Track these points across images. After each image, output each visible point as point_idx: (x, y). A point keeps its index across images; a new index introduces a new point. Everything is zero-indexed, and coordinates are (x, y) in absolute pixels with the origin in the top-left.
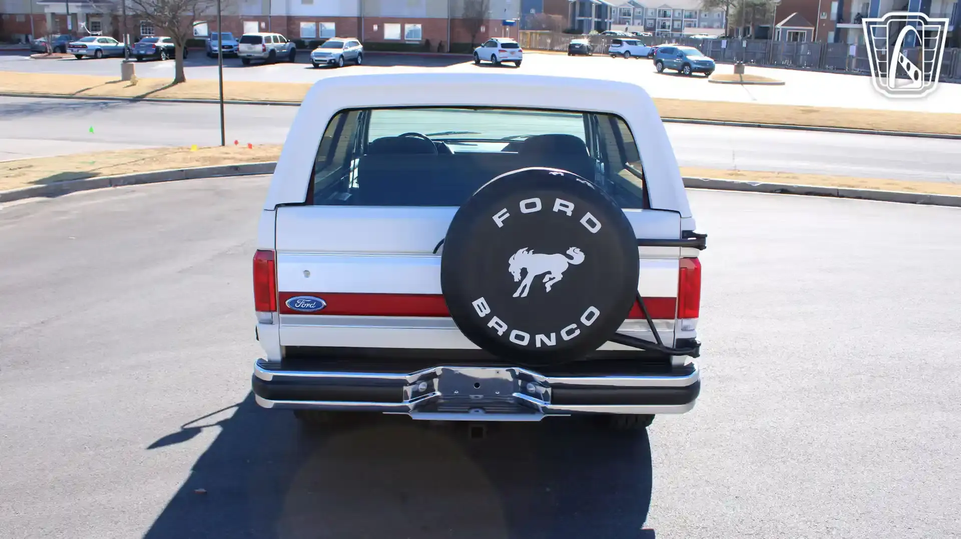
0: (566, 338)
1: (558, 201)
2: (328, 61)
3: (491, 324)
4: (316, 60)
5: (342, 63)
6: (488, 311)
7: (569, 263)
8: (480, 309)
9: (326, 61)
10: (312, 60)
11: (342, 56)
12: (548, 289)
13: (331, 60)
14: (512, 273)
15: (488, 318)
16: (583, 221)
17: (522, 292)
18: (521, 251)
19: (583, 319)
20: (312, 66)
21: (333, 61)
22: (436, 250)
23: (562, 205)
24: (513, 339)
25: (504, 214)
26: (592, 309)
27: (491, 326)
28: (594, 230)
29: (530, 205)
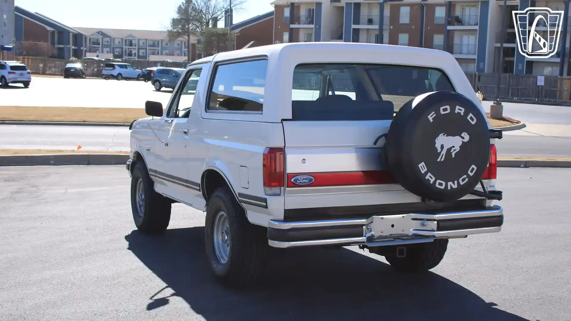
0: (462, 183)
1: (457, 107)
3: (427, 177)
6: (426, 169)
7: (462, 141)
8: (422, 169)
12: (453, 156)
14: (437, 147)
15: (426, 173)
16: (468, 118)
17: (441, 158)
18: (441, 135)
19: (469, 172)
22: (375, 143)
23: (459, 109)
24: (437, 185)
25: (433, 115)
26: (473, 166)
27: (427, 179)
28: (473, 123)
29: (445, 109)
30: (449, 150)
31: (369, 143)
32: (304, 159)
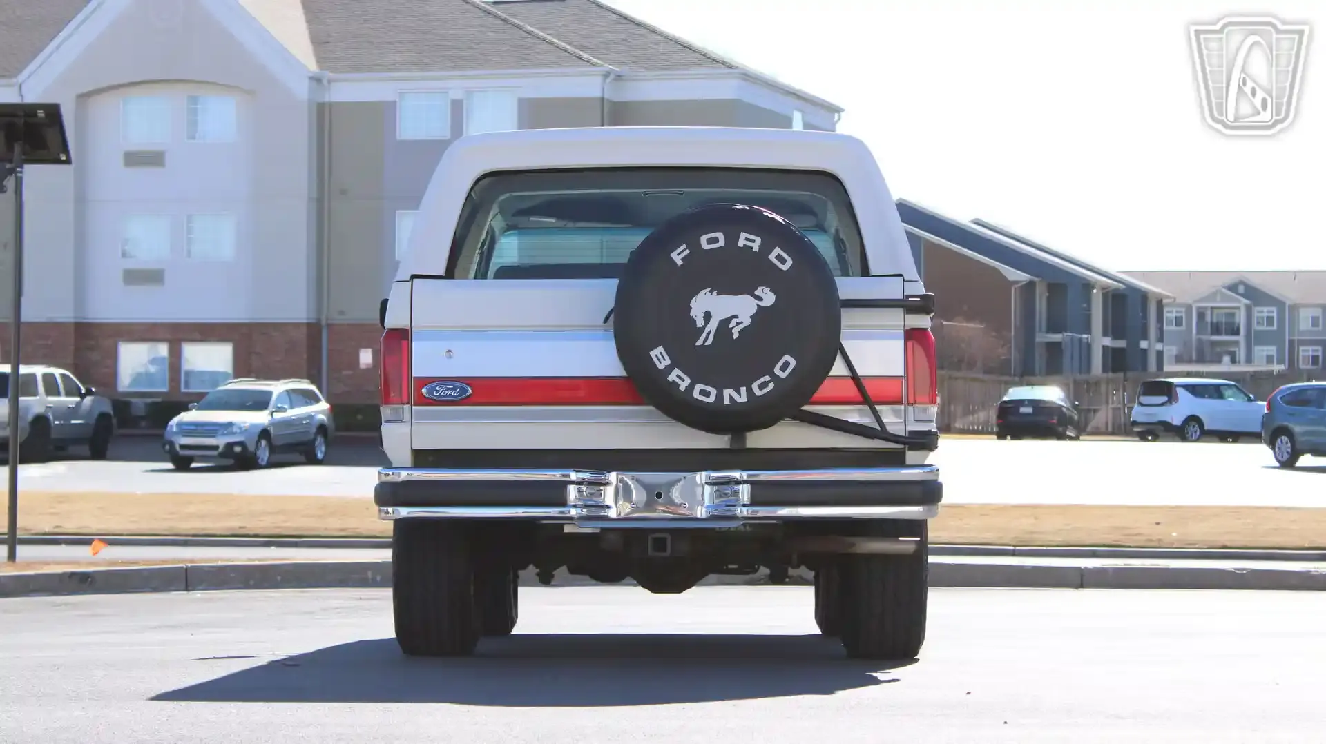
0: (758, 393)
1: (743, 235)
2: (220, 450)
3: (672, 377)
4: (183, 447)
5: (264, 455)
6: (668, 362)
7: (758, 305)
8: (659, 360)
9: (216, 448)
10: (172, 444)
11: (264, 433)
12: (736, 336)
13: (230, 446)
14: (694, 317)
15: (669, 369)
16: (772, 257)
17: (706, 339)
18: (703, 292)
19: (777, 370)
20: (170, 466)
21: (238, 449)
22: (606, 320)
23: (747, 239)
24: (697, 395)
25: (683, 251)
26: (787, 358)
27: (671, 380)
28: (785, 267)
29: (712, 240)
32: (450, 351)
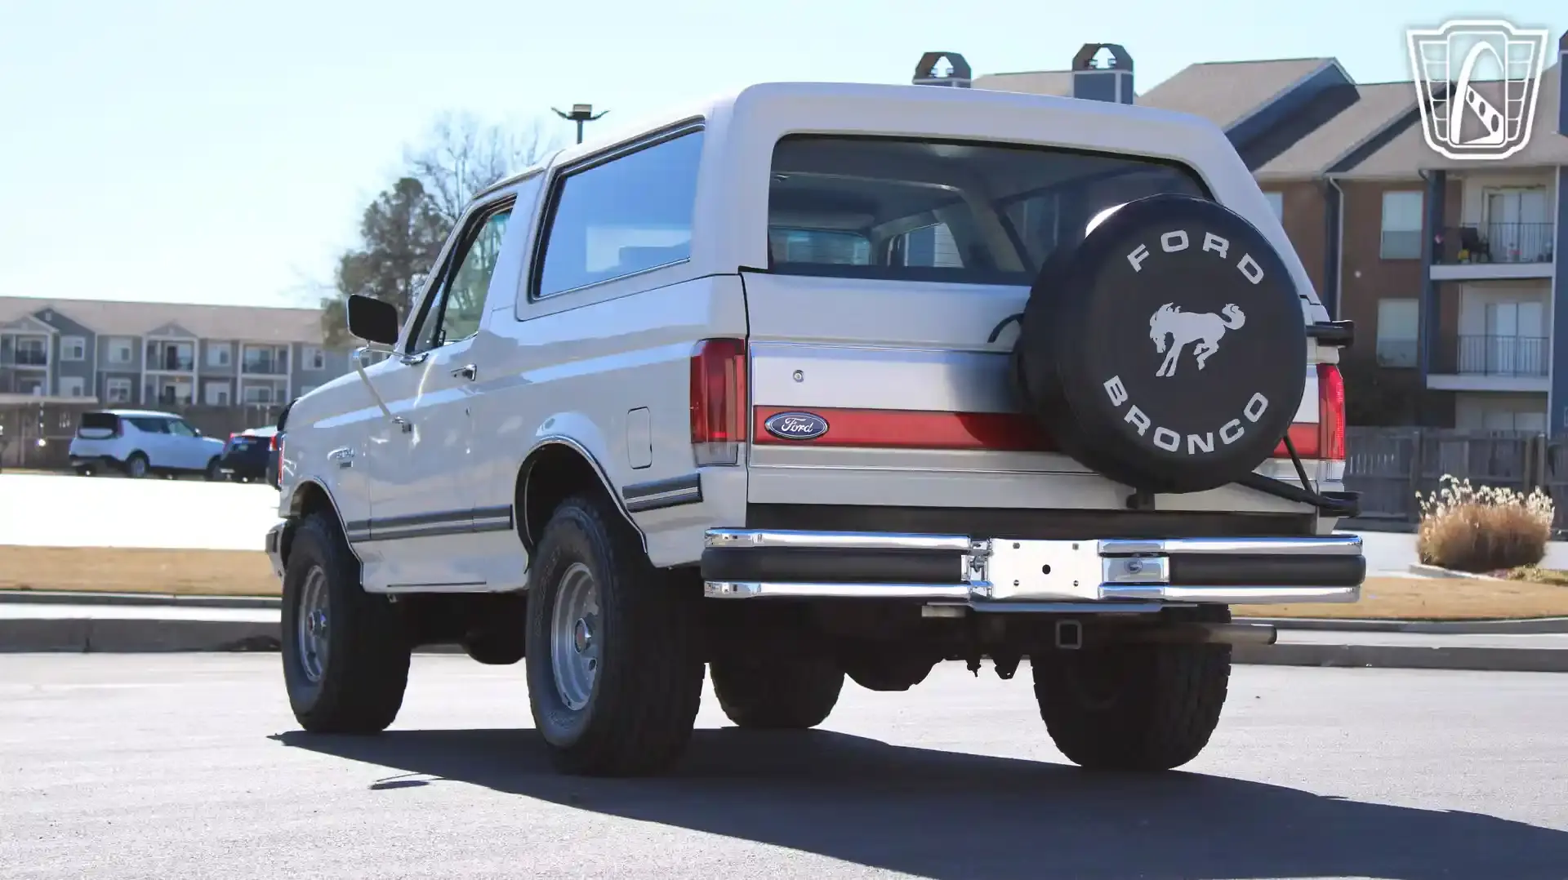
1: (1209, 237)
3: (1129, 417)
7: (1225, 327)
12: (1201, 366)
14: (1154, 339)
15: (1126, 407)
16: (1241, 266)
17: (1167, 370)
18: (1165, 306)
19: (1247, 412)
22: (992, 338)
23: (1214, 242)
24: (1157, 441)
25: (1143, 252)
26: (1258, 396)
27: (1128, 421)
28: (1256, 280)
29: (1174, 241)
30: (1189, 348)
31: (977, 339)
32: (800, 372)
